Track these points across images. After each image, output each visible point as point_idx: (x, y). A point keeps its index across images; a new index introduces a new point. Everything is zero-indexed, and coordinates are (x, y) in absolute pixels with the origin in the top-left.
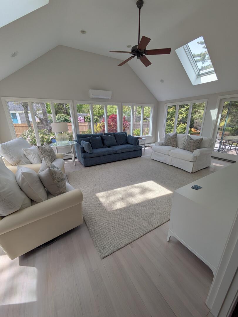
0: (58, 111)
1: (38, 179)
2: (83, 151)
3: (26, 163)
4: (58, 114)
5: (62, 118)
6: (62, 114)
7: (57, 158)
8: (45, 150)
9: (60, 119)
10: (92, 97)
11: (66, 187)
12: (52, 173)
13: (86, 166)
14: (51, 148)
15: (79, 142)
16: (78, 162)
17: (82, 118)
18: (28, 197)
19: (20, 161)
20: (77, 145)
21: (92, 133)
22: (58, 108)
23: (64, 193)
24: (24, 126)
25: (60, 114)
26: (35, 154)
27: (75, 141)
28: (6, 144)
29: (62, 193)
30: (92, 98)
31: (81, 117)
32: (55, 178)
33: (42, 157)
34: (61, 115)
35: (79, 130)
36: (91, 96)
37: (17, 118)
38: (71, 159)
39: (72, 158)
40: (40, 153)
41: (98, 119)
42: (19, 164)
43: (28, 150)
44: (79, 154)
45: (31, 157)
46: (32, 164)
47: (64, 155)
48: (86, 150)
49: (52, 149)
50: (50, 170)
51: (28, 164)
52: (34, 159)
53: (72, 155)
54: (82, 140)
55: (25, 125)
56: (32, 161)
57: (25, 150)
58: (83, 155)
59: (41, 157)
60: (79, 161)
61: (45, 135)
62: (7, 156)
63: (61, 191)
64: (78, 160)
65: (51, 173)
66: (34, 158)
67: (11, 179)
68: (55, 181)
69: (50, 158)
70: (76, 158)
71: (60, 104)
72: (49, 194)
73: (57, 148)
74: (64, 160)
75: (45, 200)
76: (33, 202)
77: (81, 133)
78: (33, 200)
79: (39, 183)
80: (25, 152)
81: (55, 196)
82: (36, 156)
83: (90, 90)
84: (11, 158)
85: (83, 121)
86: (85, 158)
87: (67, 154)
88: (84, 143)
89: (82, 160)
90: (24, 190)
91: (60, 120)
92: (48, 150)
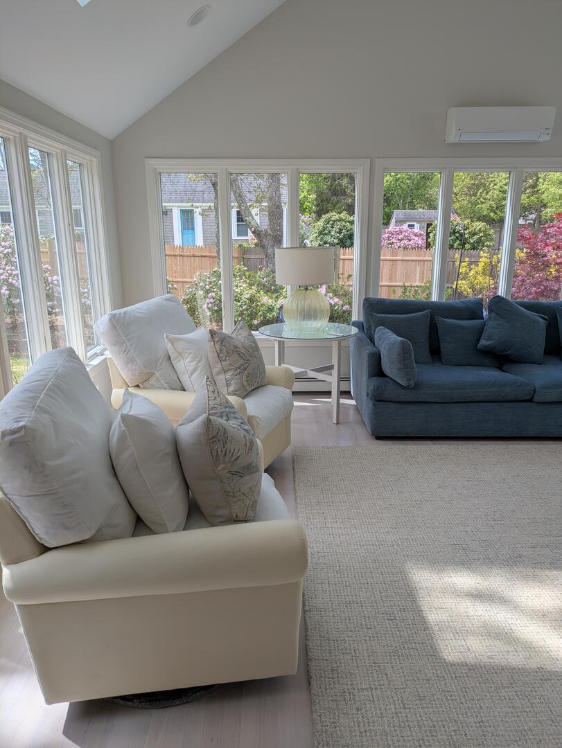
0: (328, 201)
1: (170, 449)
2: (377, 370)
3: (166, 385)
4: (327, 212)
5: (336, 228)
6: (340, 213)
7: (269, 383)
8: (232, 347)
9: (330, 232)
10: (457, 141)
11: (255, 502)
12: (214, 437)
13: (381, 435)
14: (255, 342)
15: (369, 328)
16: (352, 412)
17: (417, 229)
18: (130, 504)
19: (151, 375)
20: (359, 341)
21: (434, 298)
22: (330, 188)
23: (245, 521)
24: (208, 254)
25: (334, 215)
26: (197, 359)
27: (355, 324)
28: (125, 312)
29: (236, 520)
30: (459, 145)
31: (417, 226)
32: (221, 458)
33: (219, 373)
34: (337, 217)
35: (377, 279)
36: (452, 137)
37: (193, 229)
38: (328, 393)
39: (330, 392)
40: (212, 356)
41: (487, 235)
42: (146, 384)
43: (180, 339)
44: (359, 380)
45: (185, 366)
46: (184, 390)
47: (299, 377)
48: (387, 367)
49: (256, 348)
50: (208, 423)
51: (173, 389)
52: (192, 374)
53: (331, 380)
54: (382, 323)
55: (210, 251)
56: (185, 379)
57: (172, 341)
58: (371, 387)
59: (215, 371)
60: (357, 408)
61: (262, 292)
62: (120, 353)
63: (236, 510)
64: (353, 402)
65: (211, 436)
66: (194, 371)
67: (94, 429)
68: (221, 466)
69: (241, 378)
70: (346, 394)
71: (341, 176)
72: (195, 514)
73: (281, 344)
74: (294, 393)
75: (175, 531)
76: (140, 525)
77: (383, 294)
78: (142, 521)
79: (169, 464)
80: (169, 346)
81: (213, 525)
82: (202, 362)
83: (453, 111)
84: (129, 361)
85: (421, 242)
86: (378, 399)
87: (312, 374)
88: (388, 340)
89: (367, 407)
90: (121, 474)
91: (329, 239)
92: (243, 351)
